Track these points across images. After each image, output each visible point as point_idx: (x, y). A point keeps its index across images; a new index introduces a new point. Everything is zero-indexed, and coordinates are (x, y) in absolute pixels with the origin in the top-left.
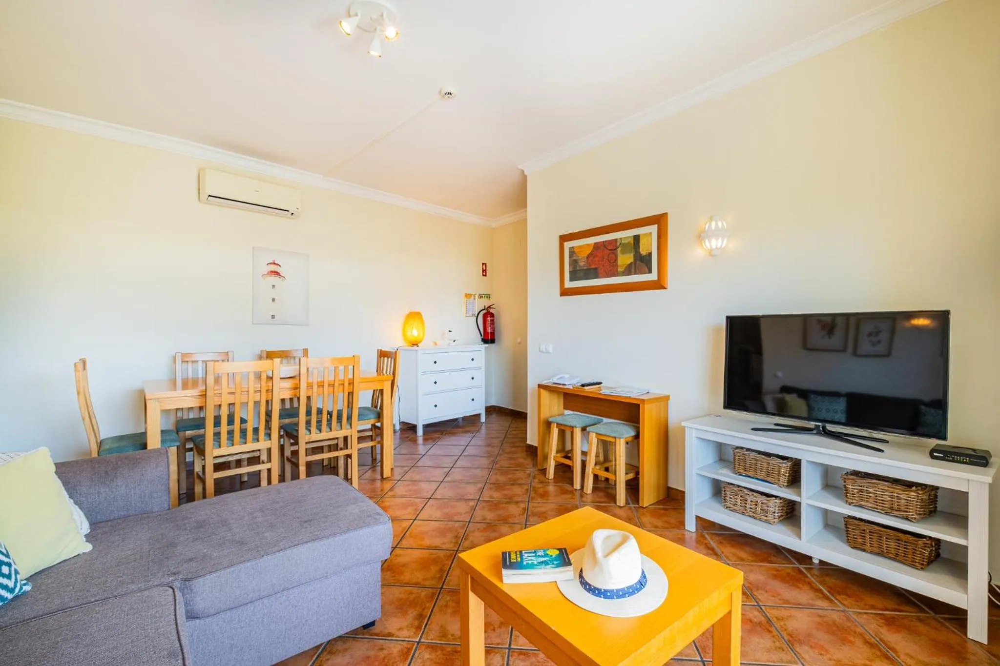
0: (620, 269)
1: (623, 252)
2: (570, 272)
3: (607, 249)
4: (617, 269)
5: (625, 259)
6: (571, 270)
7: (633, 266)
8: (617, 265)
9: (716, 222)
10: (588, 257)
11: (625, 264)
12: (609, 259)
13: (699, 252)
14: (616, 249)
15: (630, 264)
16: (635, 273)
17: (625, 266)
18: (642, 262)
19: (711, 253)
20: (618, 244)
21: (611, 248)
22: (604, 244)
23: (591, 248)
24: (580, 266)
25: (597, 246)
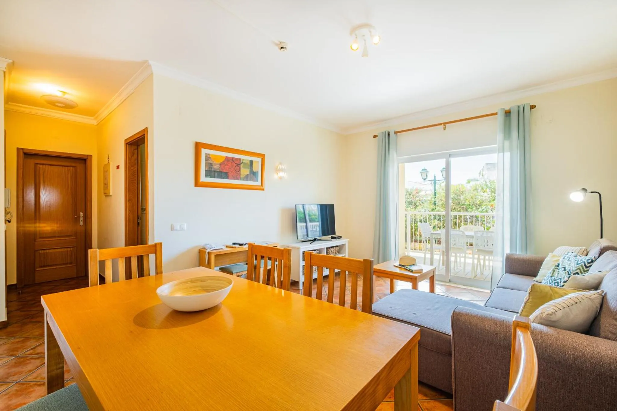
0: (241, 176)
1: (244, 167)
2: (206, 170)
3: (235, 163)
4: (240, 176)
5: (245, 171)
6: (206, 169)
7: (249, 176)
8: (240, 174)
9: (284, 165)
10: (220, 164)
11: (245, 174)
12: (235, 169)
13: (276, 176)
14: (240, 164)
15: (248, 175)
16: (250, 180)
17: (245, 175)
18: (253, 175)
19: (281, 178)
20: (241, 162)
21: (237, 163)
22: (233, 159)
23: (224, 159)
24: (214, 168)
25: (227, 159)
